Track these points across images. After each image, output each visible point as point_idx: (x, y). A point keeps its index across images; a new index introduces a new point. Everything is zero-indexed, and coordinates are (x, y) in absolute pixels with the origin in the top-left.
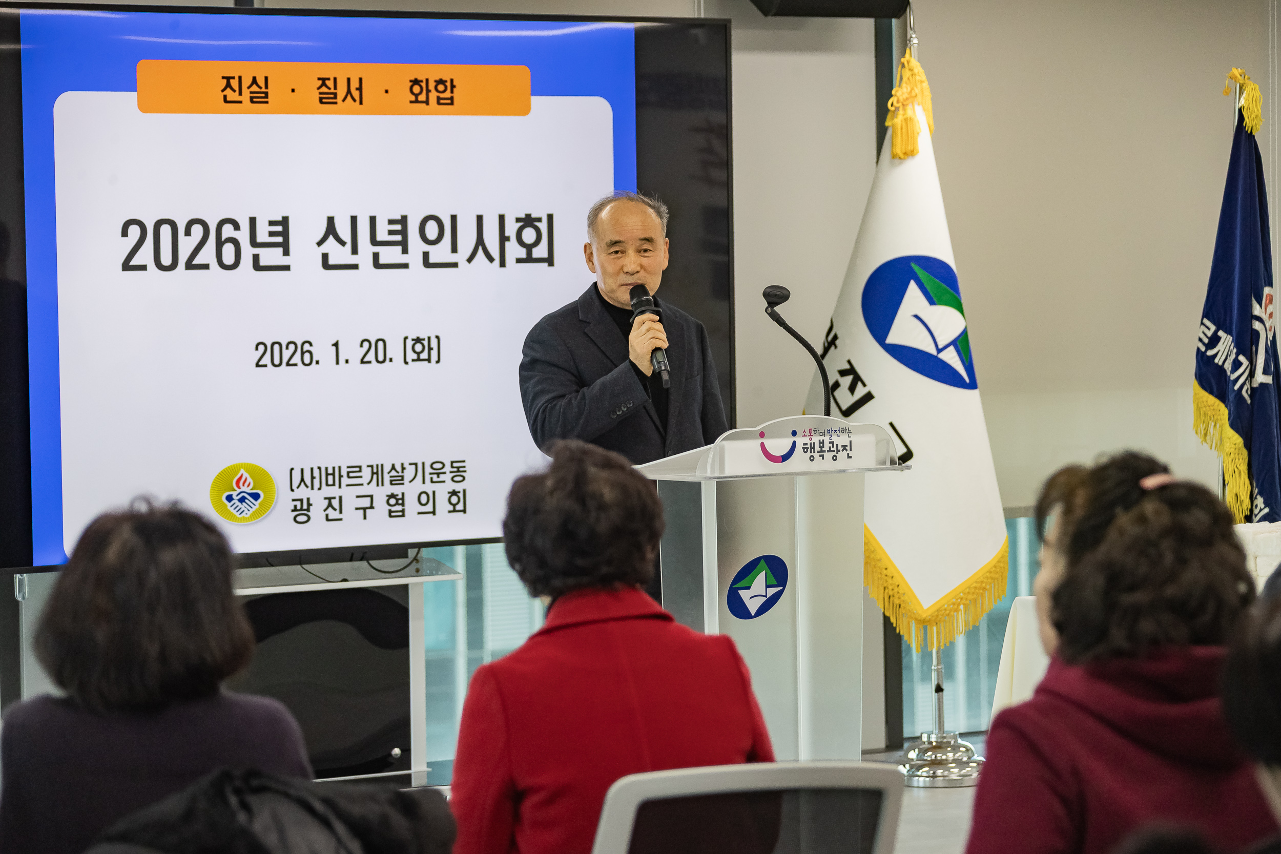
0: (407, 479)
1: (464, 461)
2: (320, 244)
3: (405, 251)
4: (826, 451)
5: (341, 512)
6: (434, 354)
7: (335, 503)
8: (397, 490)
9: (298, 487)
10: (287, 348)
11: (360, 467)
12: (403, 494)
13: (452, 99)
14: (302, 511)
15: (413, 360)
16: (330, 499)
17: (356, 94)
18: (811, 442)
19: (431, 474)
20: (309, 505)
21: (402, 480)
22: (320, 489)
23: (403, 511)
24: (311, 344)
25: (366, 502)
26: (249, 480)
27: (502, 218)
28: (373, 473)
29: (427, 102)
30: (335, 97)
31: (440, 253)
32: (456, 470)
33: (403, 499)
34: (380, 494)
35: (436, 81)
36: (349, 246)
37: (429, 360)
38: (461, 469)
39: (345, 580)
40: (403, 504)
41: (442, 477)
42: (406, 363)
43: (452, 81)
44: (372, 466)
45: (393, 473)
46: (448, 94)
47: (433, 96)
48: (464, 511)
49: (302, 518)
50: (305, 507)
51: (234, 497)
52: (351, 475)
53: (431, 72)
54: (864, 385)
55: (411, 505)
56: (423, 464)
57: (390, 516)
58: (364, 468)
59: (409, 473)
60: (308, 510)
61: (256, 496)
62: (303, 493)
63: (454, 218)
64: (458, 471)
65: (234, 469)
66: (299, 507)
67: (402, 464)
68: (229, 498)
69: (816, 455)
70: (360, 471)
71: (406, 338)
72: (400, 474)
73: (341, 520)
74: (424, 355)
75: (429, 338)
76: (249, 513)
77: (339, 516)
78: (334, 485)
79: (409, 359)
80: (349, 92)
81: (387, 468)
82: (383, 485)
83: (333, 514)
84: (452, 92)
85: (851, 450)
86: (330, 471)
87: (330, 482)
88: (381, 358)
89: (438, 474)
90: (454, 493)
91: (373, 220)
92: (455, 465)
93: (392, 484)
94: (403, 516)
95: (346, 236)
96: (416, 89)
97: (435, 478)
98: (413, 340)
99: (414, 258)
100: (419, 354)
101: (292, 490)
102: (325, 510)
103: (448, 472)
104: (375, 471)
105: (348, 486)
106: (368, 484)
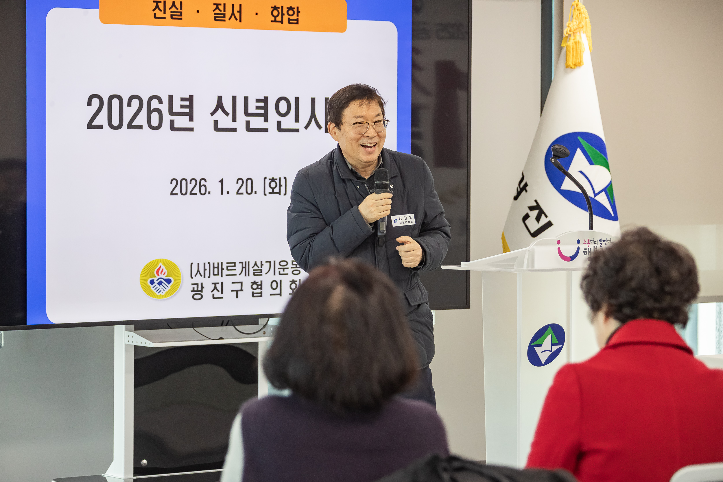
0: (264, 271)
2: (212, 114)
3: (266, 120)
5: (222, 293)
6: (283, 189)
7: (219, 287)
8: (258, 279)
9: (195, 276)
10: (191, 183)
11: (235, 263)
12: (261, 282)
13: (297, 20)
14: (198, 292)
15: (270, 193)
16: (215, 284)
17: (237, 15)
19: (279, 269)
20: (202, 287)
21: (261, 272)
22: (209, 277)
23: (261, 293)
24: (206, 181)
25: (238, 287)
26: (165, 270)
28: (243, 268)
29: (282, 22)
30: (224, 17)
31: (288, 122)
33: (261, 285)
34: (247, 281)
35: (287, 8)
36: (231, 116)
37: (279, 193)
39: (220, 339)
40: (261, 289)
41: (286, 271)
42: (265, 195)
43: (298, 8)
44: (242, 263)
45: (256, 268)
46: (295, 17)
47: (286, 17)
49: (197, 297)
50: (200, 289)
51: (155, 281)
52: (229, 268)
53: (285, 2)
54: (546, 216)
55: (267, 289)
56: (275, 262)
57: (253, 296)
58: (237, 264)
59: (266, 267)
60: (201, 291)
61: (169, 281)
62: (198, 279)
63: (297, 99)
65: (156, 262)
66: (196, 289)
67: (261, 262)
68: (152, 282)
70: (235, 266)
71: (265, 178)
72: (260, 268)
74: (277, 190)
75: (280, 179)
76: (164, 292)
77: (221, 296)
78: (218, 274)
79: (267, 193)
80: (233, 13)
81: (252, 265)
82: (249, 275)
83: (217, 294)
84: (298, 15)
86: (216, 265)
87: (216, 273)
88: (249, 191)
89: (284, 269)
90: (293, 282)
91: (246, 99)
93: (254, 275)
94: (261, 296)
95: (229, 109)
96: (275, 13)
97: (282, 272)
98: (270, 179)
99: (272, 125)
100: (273, 189)
101: (192, 278)
102: (212, 291)
103: (290, 268)
104: (244, 266)
105: (227, 275)
106: (240, 274)
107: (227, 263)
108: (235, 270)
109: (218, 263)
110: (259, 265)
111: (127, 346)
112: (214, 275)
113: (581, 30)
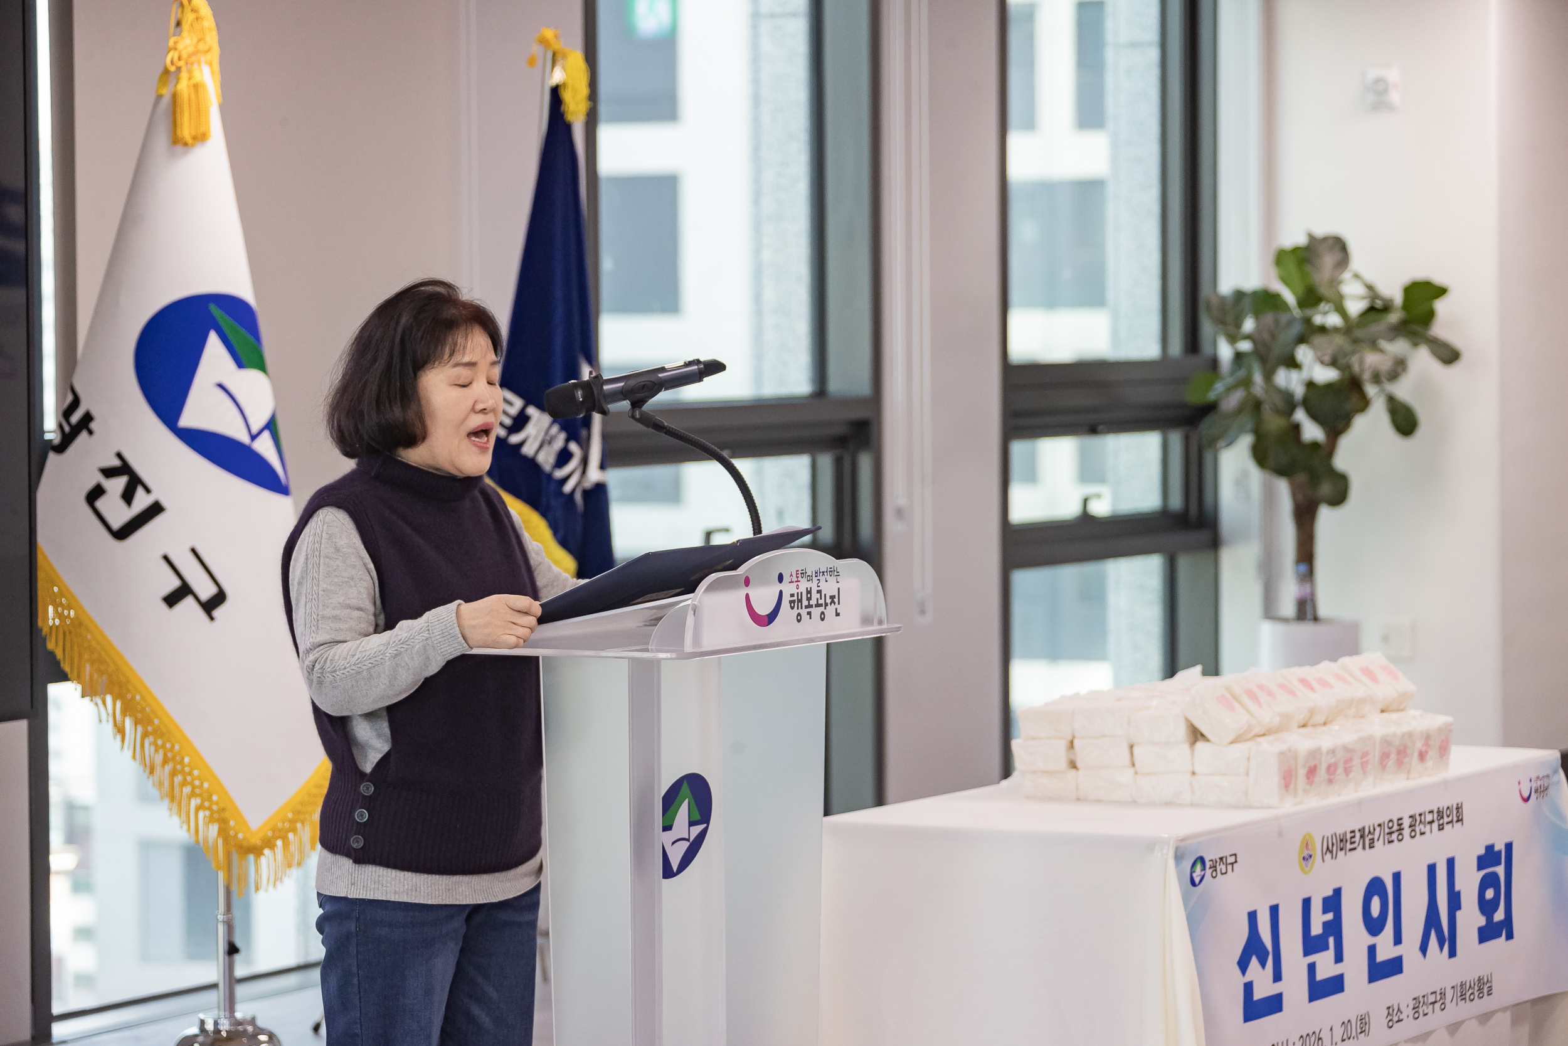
4: (814, 606)
18: (798, 591)
54: (148, 491)
69: (804, 612)
85: (839, 604)
113: (203, 59)
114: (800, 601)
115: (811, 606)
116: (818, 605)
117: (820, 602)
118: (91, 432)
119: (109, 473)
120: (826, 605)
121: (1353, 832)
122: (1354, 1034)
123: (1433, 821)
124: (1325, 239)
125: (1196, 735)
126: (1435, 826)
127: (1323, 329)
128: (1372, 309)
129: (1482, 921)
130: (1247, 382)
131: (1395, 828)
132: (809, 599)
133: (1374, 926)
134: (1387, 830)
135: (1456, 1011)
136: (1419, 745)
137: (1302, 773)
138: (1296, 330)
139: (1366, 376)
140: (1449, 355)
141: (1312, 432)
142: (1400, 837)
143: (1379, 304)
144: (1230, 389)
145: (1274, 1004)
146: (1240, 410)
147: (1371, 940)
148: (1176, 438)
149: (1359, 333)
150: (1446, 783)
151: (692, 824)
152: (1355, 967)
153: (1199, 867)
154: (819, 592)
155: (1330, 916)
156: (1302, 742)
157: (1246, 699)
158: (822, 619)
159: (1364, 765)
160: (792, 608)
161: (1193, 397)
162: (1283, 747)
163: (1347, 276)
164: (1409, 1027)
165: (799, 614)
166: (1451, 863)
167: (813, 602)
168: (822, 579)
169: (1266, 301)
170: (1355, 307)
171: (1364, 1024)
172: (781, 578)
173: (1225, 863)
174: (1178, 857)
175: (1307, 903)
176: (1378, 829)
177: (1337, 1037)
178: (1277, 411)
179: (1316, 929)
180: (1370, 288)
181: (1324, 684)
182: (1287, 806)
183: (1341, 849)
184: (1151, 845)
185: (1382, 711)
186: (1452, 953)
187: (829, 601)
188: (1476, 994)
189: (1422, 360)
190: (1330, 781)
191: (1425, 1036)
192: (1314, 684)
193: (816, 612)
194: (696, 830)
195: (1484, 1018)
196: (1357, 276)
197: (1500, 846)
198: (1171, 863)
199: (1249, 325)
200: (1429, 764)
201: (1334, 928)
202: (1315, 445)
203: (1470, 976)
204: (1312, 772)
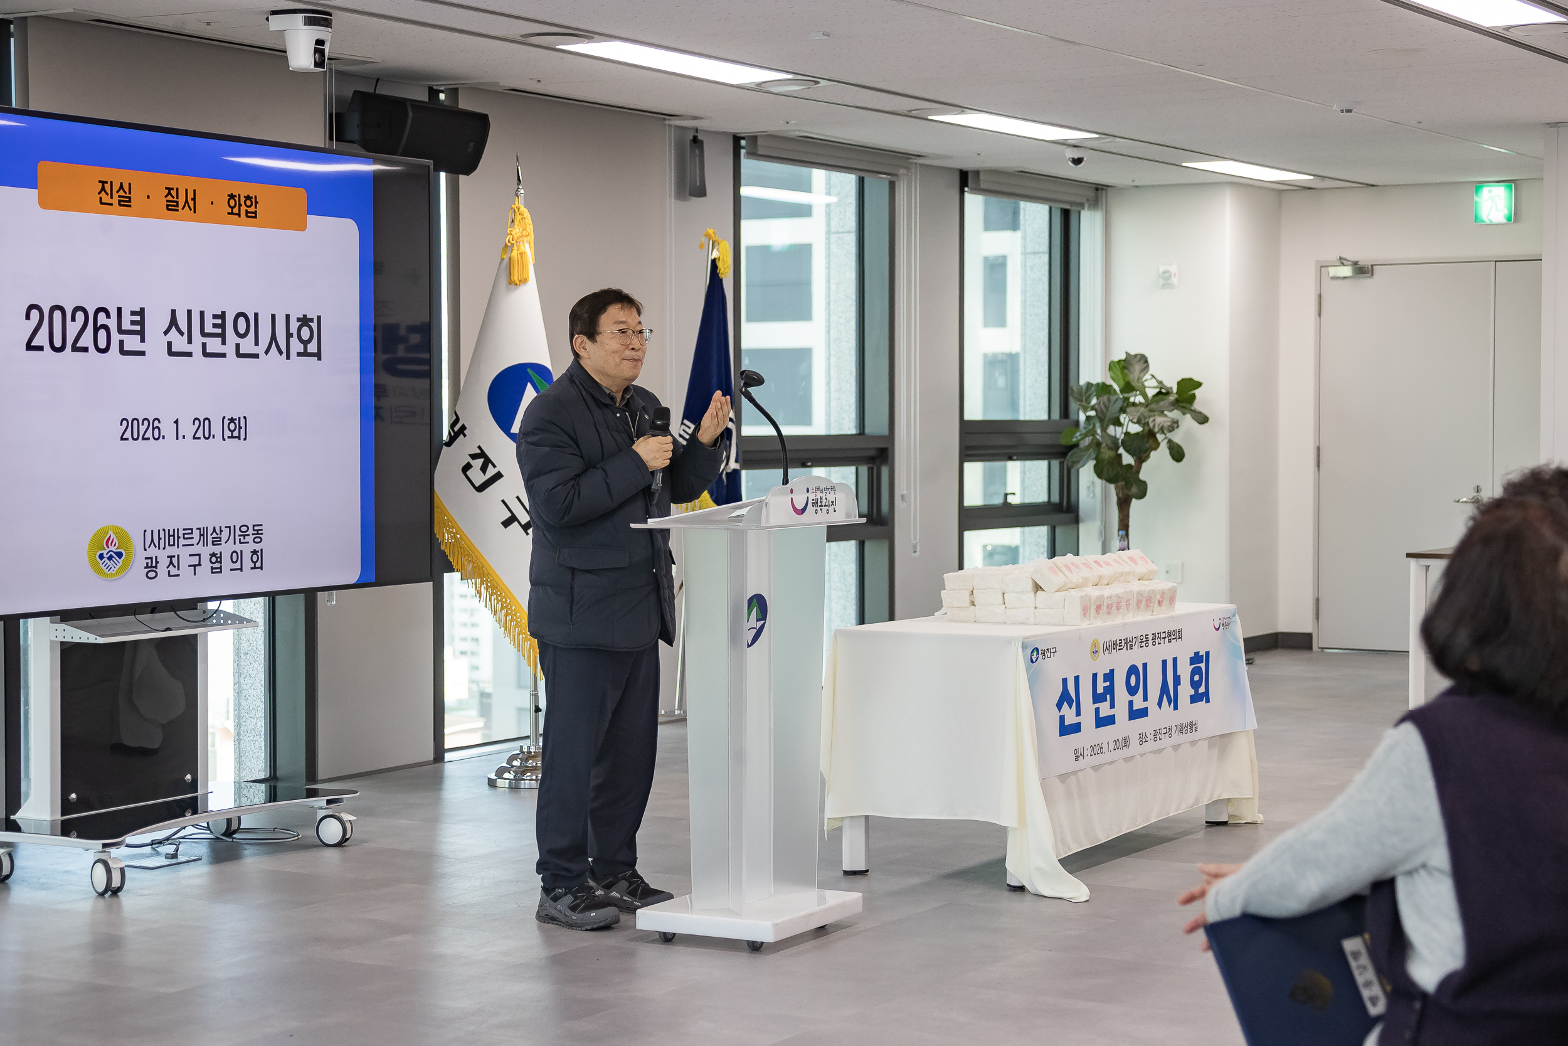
0: (224, 539)
1: (261, 525)
2: (166, 333)
3: (224, 343)
5: (178, 569)
6: (243, 431)
7: (175, 560)
8: (217, 550)
9: (149, 547)
10: (143, 424)
11: (192, 529)
12: (221, 553)
13: (255, 213)
14: (152, 566)
15: (229, 437)
16: (171, 557)
17: (191, 203)
19: (239, 536)
20: (157, 562)
21: (220, 541)
22: (164, 548)
23: (220, 568)
24: (159, 422)
25: (195, 561)
26: (115, 540)
27: (288, 316)
28: (201, 535)
29: (239, 214)
30: (177, 206)
31: (247, 346)
32: (256, 532)
33: (220, 557)
34: (206, 551)
35: (245, 197)
36: (186, 335)
37: (239, 437)
38: (259, 532)
39: (168, 629)
40: (220, 562)
41: (247, 539)
42: (224, 439)
43: (256, 197)
44: (200, 529)
45: (214, 535)
46: (252, 209)
47: (243, 208)
48: (261, 568)
49: (152, 574)
50: (154, 565)
51: (105, 555)
52: (186, 536)
53: (242, 189)
54: (494, 466)
55: (227, 564)
56: (235, 526)
57: (212, 573)
58: (195, 530)
59: (225, 535)
60: (156, 567)
61: (120, 555)
62: (152, 552)
63: (256, 315)
64: (258, 534)
65: (104, 531)
66: (149, 565)
67: (220, 527)
68: (101, 557)
70: (192, 533)
71: (224, 418)
72: (219, 536)
73: (178, 575)
74: (236, 434)
75: (239, 418)
76: (115, 570)
77: (177, 572)
78: (174, 545)
79: (226, 437)
80: (187, 201)
81: (210, 531)
82: (207, 546)
83: (174, 571)
84: (256, 207)
86: (171, 533)
87: (172, 543)
88: (207, 436)
89: (244, 536)
90: (254, 552)
91: (202, 313)
92: (256, 528)
93: (213, 545)
94: (221, 572)
95: (183, 326)
96: (232, 203)
97: (242, 541)
98: (229, 419)
99: (229, 349)
100: (232, 432)
101: (145, 550)
102: (168, 567)
103: (251, 535)
104: (202, 533)
105: (183, 545)
106: (197, 544)
107: (184, 530)
108: (192, 538)
109: (174, 530)
110: (218, 531)
111: (52, 642)
112: (169, 545)
113: (525, 240)
114: (817, 503)
115: (822, 506)
116: (825, 506)
117: (827, 504)
118: (465, 436)
119: (474, 457)
120: (829, 506)
121: (1121, 640)
122: (1121, 747)
123: (1165, 637)
124: (1136, 355)
125: (1037, 588)
126: (1166, 640)
127: (1134, 404)
128: (1160, 393)
129: (1192, 692)
130: (1092, 433)
131: (1144, 639)
132: (821, 502)
133: (1132, 691)
134: (1140, 641)
135: (1177, 738)
136: (1158, 597)
137: (1093, 607)
138: (1119, 405)
139: (1156, 430)
140: (1203, 419)
141: (1128, 459)
142: (1147, 645)
143: (1164, 391)
144: (1085, 436)
145: (1076, 728)
146: (1088, 447)
147: (1131, 698)
148: (1056, 464)
149: (1153, 406)
150: (1173, 617)
151: (757, 620)
152: (1121, 712)
153: (1035, 653)
154: (826, 499)
155: (1107, 684)
156: (1094, 592)
157: (1064, 569)
158: (828, 513)
159: (1127, 606)
160: (813, 506)
161: (1064, 441)
162: (1083, 594)
163: (1147, 376)
164: (1151, 745)
165: (816, 510)
166: (1175, 660)
167: (823, 504)
168: (828, 492)
169: (1103, 389)
170: (1151, 393)
171: (1126, 742)
172: (808, 490)
173: (1050, 652)
174: (1024, 647)
175: (1095, 676)
176: (1134, 640)
177: (1111, 748)
178: (1110, 448)
179: (1100, 690)
180: (1160, 383)
181: (1108, 564)
182: (1085, 625)
183: (1114, 649)
184: (1009, 641)
185: (1139, 580)
186: (1176, 708)
187: (830, 504)
188: (1189, 730)
189: (1187, 422)
190: (1109, 613)
191: (1160, 751)
192: (1102, 564)
193: (825, 509)
194: (760, 623)
195: (1193, 743)
196: (1153, 376)
197: (1202, 653)
198: (1020, 649)
199: (1094, 401)
200: (1164, 608)
201: (1110, 690)
202: (1129, 466)
203: (1185, 720)
204: (1098, 607)
